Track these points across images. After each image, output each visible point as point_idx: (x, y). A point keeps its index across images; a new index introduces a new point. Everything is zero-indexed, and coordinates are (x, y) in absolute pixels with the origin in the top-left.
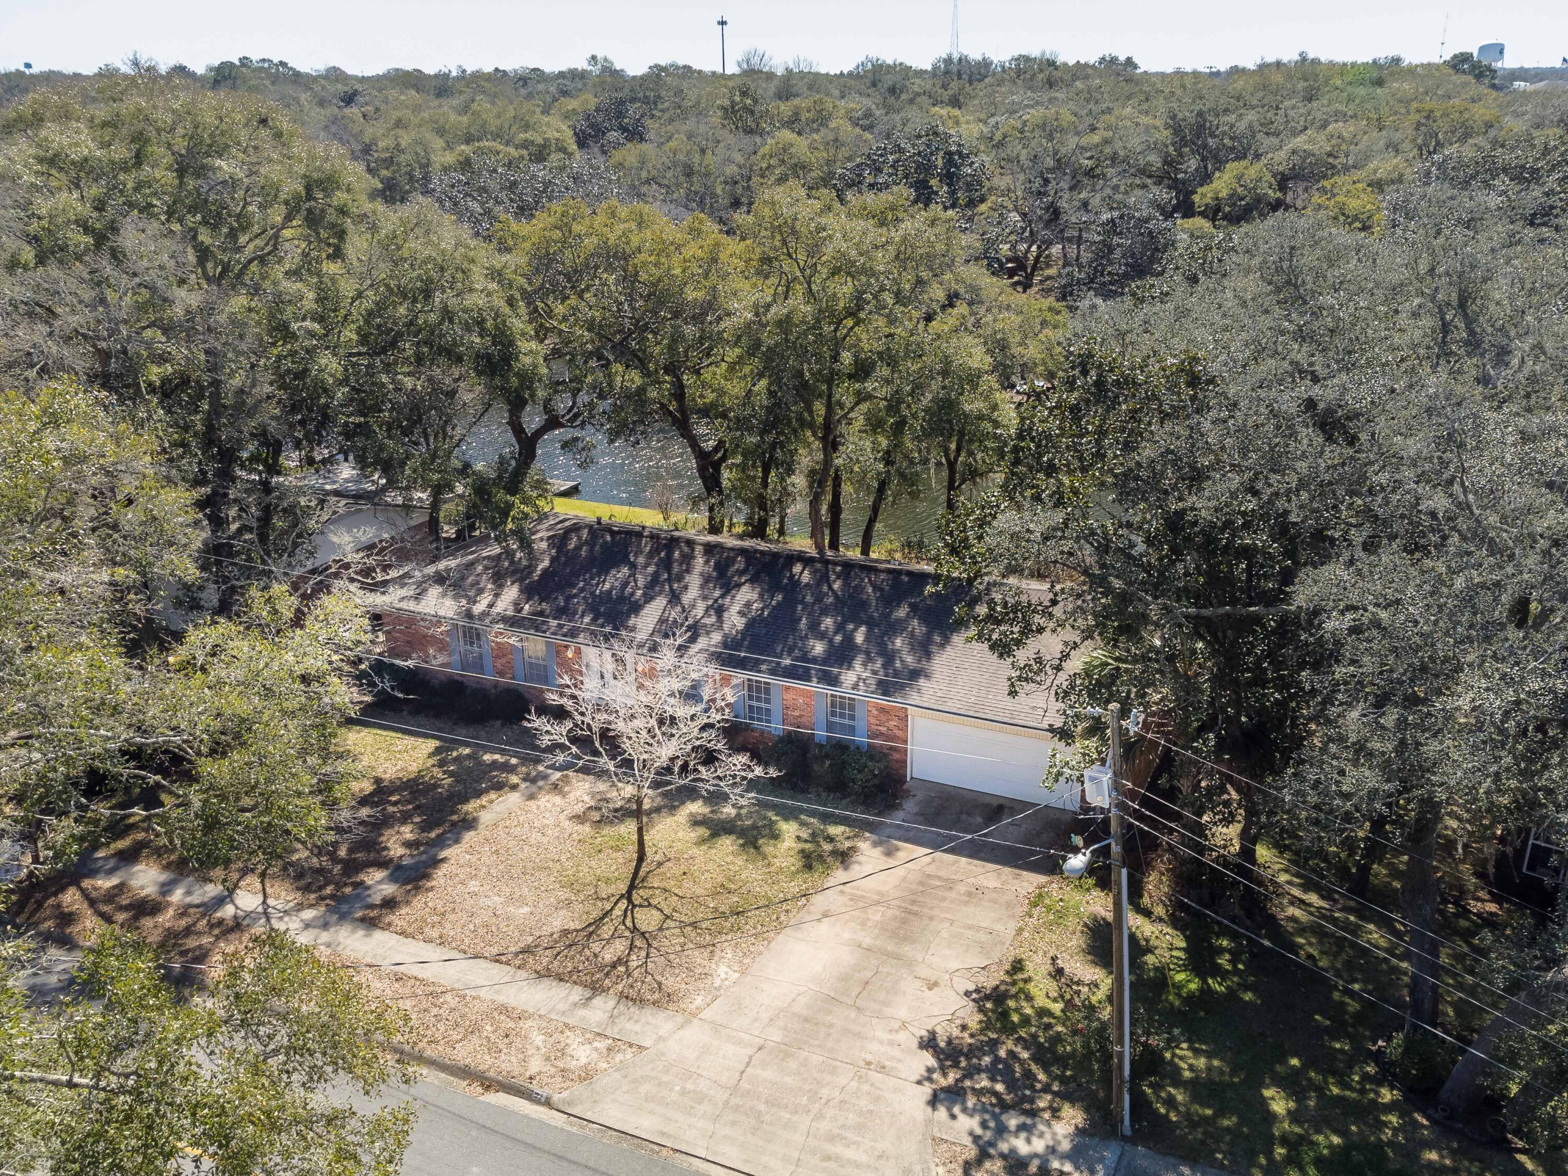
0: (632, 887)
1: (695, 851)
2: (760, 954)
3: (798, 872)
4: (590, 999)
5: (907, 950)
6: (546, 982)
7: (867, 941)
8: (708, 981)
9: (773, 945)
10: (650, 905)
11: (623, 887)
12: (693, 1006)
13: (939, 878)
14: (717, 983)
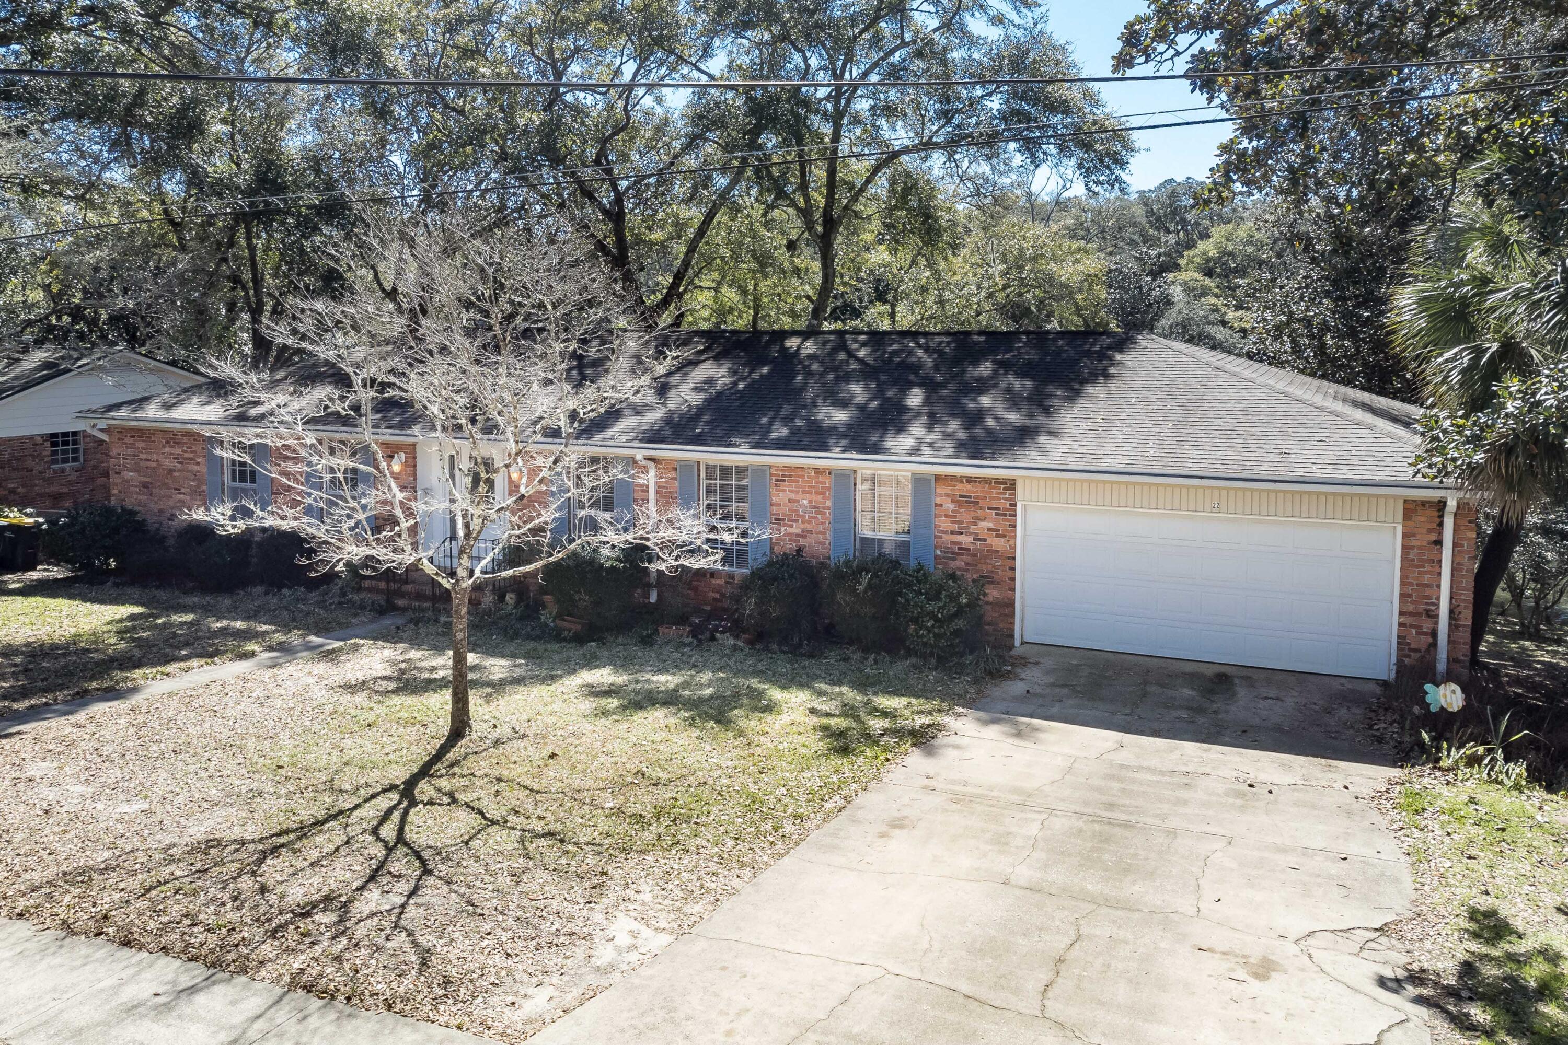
0: (425, 771)
1: (586, 726)
2: (735, 892)
3: (817, 756)
4: (192, 990)
5: (1135, 889)
6: (82, 947)
7: (1024, 873)
8: (580, 952)
9: (764, 876)
10: (454, 801)
11: (399, 774)
12: (515, 1017)
13: (1148, 769)
14: (605, 954)
